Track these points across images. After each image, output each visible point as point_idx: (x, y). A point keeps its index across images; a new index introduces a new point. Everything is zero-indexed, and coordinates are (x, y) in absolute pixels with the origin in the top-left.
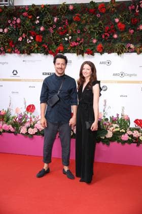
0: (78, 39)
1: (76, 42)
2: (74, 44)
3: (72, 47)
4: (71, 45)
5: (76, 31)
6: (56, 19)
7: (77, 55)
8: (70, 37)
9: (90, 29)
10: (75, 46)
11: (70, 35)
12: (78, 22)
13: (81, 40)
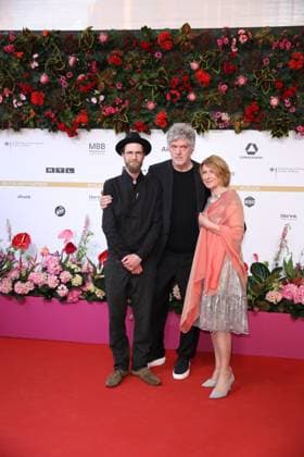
0: (118, 100)
1: (114, 106)
2: (109, 110)
3: (105, 117)
4: (103, 113)
5: (114, 85)
6: (72, 60)
7: (117, 132)
8: (102, 98)
9: (141, 80)
10: (111, 115)
11: (102, 93)
12: (117, 67)
13: (123, 103)
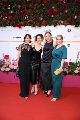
0: (32, 18)
1: (31, 19)
2: (30, 20)
3: (29, 23)
4: (28, 21)
5: (31, 13)
6: (19, 7)
7: (32, 27)
8: (28, 17)
9: (38, 12)
10: (30, 22)
11: (28, 16)
12: (32, 8)
13: (34, 18)
